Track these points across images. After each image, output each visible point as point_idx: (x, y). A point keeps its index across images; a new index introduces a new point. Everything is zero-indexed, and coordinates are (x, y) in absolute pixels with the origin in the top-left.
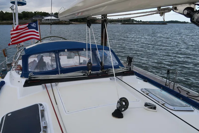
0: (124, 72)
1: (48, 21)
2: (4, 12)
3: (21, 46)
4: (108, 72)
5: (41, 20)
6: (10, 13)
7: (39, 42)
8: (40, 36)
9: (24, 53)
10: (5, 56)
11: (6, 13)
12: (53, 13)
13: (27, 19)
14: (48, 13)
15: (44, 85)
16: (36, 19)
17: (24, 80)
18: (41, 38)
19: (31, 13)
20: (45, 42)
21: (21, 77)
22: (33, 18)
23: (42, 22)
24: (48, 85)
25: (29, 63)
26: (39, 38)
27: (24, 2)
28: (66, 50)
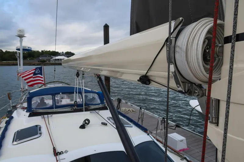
0: (100, 108)
1: (57, 61)
2: (4, 51)
3: (25, 90)
4: (88, 107)
5: (49, 60)
6: (11, 52)
7: (44, 86)
8: (44, 81)
9: (28, 96)
10: (10, 99)
11: (6, 52)
12: (64, 52)
13: (32, 59)
14: (58, 52)
15: (42, 116)
16: (43, 59)
17: (28, 114)
18: (46, 83)
19: (38, 52)
20: (49, 86)
21: (27, 112)
22: (40, 58)
23: (51, 62)
24: (46, 116)
25: (32, 103)
26: (43, 82)
27: (29, 49)
28: (61, 93)
